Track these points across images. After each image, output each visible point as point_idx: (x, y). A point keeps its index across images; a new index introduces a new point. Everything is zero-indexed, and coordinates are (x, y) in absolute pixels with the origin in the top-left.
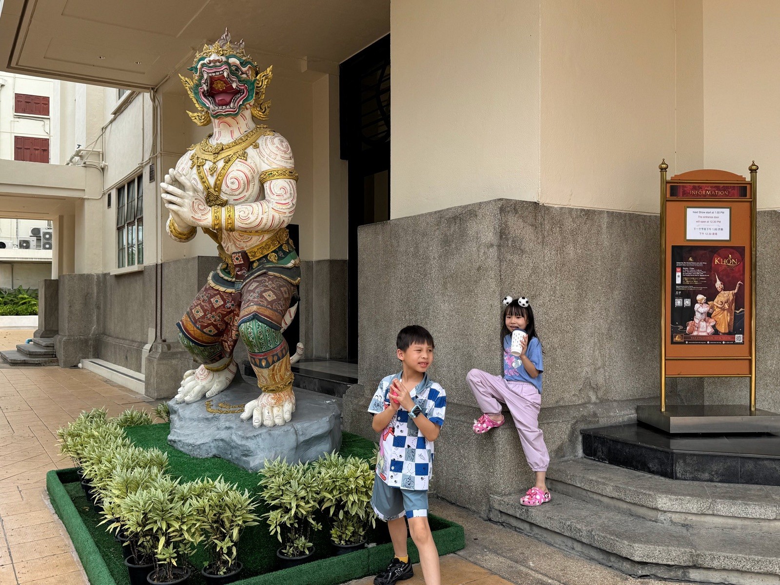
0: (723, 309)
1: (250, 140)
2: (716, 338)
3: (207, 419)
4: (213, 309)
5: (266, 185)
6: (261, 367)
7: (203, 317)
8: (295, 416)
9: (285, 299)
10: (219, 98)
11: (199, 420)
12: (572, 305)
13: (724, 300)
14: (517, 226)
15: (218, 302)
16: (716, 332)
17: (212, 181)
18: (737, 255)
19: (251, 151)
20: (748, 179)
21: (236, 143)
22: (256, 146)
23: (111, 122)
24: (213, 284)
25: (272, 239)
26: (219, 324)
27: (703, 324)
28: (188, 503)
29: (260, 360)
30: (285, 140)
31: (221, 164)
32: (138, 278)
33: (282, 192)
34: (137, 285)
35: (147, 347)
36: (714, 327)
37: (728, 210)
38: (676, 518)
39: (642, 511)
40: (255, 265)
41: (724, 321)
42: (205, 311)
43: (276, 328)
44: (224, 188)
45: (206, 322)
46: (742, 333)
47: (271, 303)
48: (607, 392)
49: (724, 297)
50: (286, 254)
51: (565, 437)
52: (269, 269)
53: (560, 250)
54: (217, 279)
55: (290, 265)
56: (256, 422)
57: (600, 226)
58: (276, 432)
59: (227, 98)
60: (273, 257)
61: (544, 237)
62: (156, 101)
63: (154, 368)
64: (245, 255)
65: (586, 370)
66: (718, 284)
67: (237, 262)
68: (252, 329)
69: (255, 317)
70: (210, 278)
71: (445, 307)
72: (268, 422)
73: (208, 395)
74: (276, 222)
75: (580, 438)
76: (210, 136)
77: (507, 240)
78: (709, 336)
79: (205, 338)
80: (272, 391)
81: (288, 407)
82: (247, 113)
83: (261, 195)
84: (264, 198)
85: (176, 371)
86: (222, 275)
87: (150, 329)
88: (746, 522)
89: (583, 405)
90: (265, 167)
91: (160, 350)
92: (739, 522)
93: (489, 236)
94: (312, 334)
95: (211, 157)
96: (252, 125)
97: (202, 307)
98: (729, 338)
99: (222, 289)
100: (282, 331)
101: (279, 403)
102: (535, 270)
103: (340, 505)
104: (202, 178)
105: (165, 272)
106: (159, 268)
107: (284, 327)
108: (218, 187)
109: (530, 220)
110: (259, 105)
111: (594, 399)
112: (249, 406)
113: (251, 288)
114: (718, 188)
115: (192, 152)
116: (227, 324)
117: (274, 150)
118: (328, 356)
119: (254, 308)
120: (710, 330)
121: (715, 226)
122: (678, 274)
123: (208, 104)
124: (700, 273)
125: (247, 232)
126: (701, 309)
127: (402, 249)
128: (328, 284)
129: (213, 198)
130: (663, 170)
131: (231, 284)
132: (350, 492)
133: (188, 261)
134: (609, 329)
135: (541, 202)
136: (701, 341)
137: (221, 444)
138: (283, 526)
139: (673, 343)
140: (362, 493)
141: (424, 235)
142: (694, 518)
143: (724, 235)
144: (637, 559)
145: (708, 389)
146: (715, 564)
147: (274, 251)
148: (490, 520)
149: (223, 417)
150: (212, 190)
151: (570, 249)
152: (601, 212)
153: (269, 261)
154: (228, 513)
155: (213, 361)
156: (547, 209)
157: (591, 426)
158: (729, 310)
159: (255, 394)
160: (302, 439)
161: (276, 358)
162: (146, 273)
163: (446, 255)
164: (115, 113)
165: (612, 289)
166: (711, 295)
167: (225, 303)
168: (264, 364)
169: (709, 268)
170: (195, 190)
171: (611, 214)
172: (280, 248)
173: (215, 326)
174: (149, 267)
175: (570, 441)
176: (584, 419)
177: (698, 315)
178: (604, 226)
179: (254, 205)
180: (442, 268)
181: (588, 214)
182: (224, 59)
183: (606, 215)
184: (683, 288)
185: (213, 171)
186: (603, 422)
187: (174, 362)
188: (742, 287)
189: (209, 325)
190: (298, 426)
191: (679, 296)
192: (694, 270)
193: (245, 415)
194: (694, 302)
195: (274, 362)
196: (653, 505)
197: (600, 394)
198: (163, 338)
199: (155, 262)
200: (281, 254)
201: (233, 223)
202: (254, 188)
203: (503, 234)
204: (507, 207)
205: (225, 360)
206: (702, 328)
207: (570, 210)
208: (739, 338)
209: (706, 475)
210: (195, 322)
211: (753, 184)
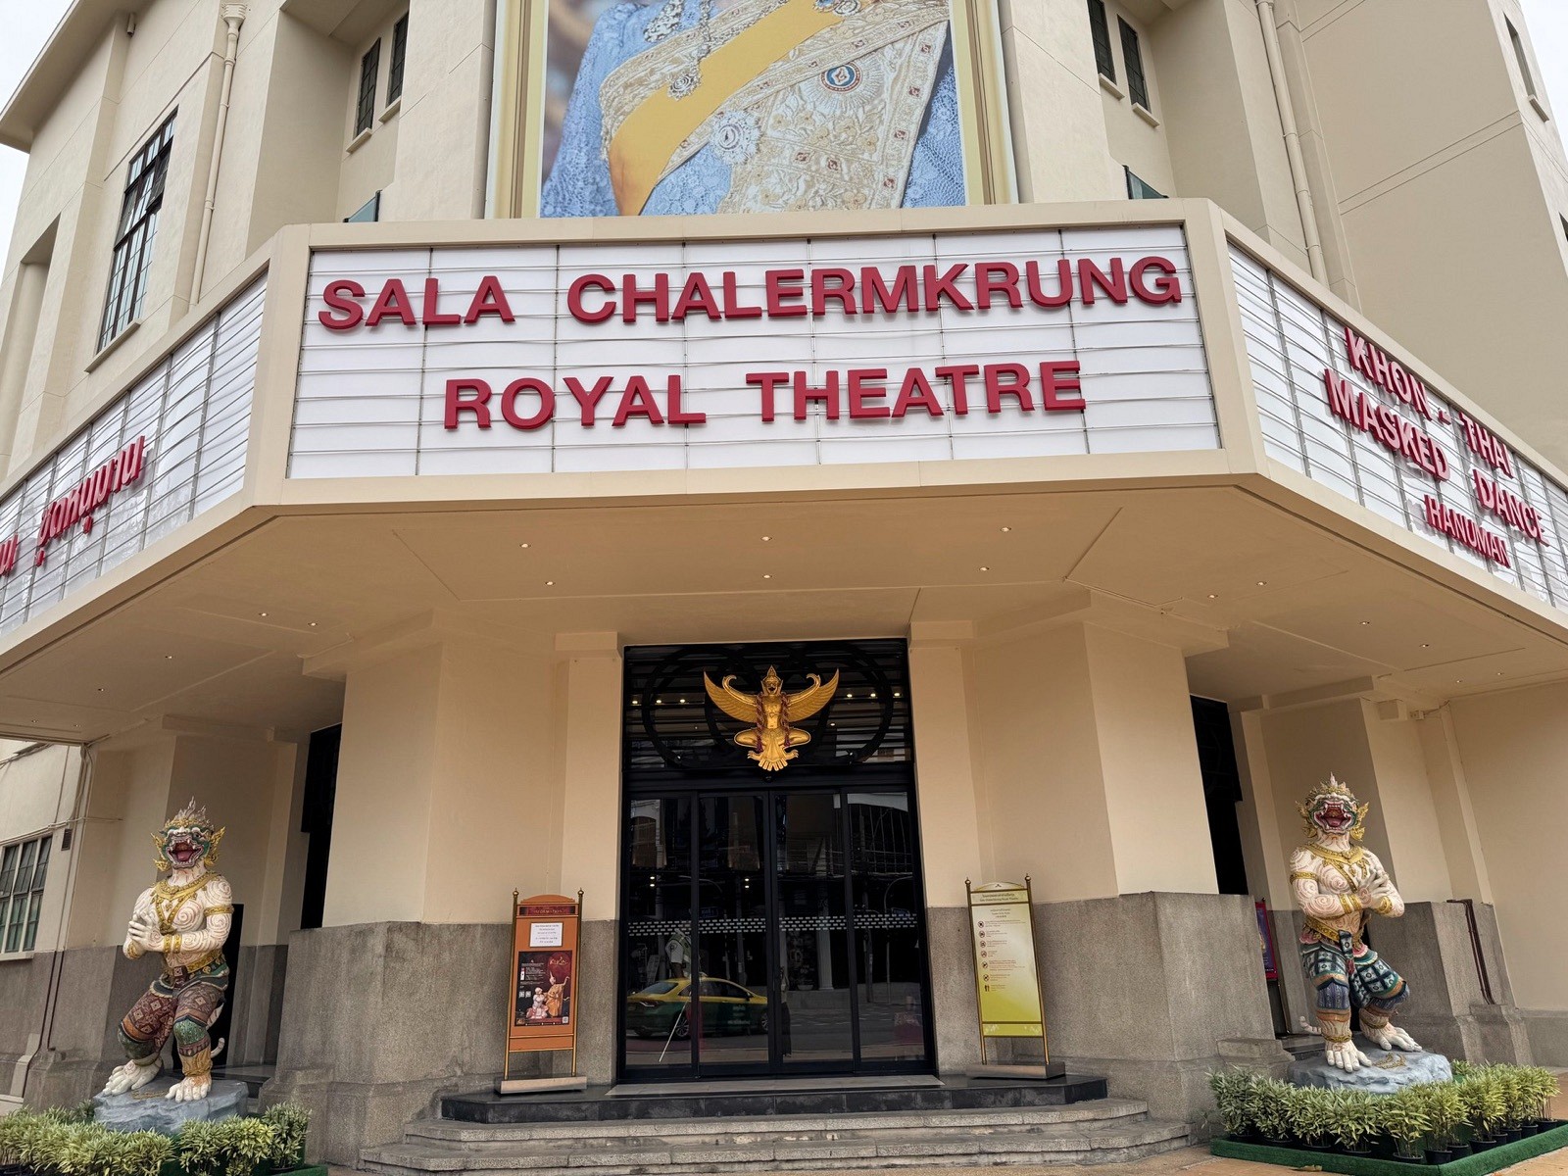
0: (554, 998)
1: (200, 883)
2: (549, 1020)
3: (134, 1104)
4: (152, 1012)
5: (209, 918)
6: (187, 1056)
7: (142, 1019)
8: (208, 1094)
9: (212, 1003)
10: (181, 857)
11: (126, 1106)
12: (444, 1000)
13: (555, 991)
14: (400, 940)
15: (156, 1006)
16: (549, 1016)
17: (166, 915)
18: (567, 957)
19: (200, 893)
20: (577, 901)
21: (189, 887)
22: (205, 889)
23: (11, 761)
24: (154, 992)
25: (208, 956)
26: (154, 1024)
27: (539, 1010)
28: (128, 1145)
29: (187, 1050)
30: (227, 883)
31: (175, 902)
32: (22, 968)
33: (220, 923)
34: (20, 978)
35: (26, 1059)
36: (547, 1012)
37: (561, 924)
38: (472, 1145)
39: (454, 1144)
40: (192, 976)
41: (555, 1007)
42: (144, 1013)
43: (202, 1025)
44: (175, 920)
45: (145, 1022)
46: (568, 1016)
47: (200, 1007)
48: (471, 1067)
49: (556, 988)
50: (217, 966)
51: (427, 1103)
52: (203, 980)
53: (437, 956)
54: (158, 988)
55: (220, 975)
56: (178, 1099)
57: (475, 936)
58: (193, 1105)
59: (187, 855)
60: (207, 970)
61: (423, 948)
62: (88, 758)
63: (40, 1083)
64: (184, 969)
65: (454, 1050)
66: (552, 980)
67: (177, 975)
68: (183, 1027)
69: (188, 1018)
70: (152, 986)
71: (348, 1003)
72: (188, 1098)
73: (133, 1088)
74: (212, 946)
75: (440, 1104)
76: (169, 877)
77: (392, 952)
78: (543, 1019)
79: (142, 1036)
80: (194, 1075)
81: (205, 1087)
82: (201, 863)
83: (203, 926)
84: (205, 927)
85: (68, 1086)
86: (162, 984)
87: (31, 1035)
88: (515, 1144)
89: (448, 1078)
90: (209, 905)
91: (52, 1060)
92: (509, 1144)
93: (380, 949)
94: (246, 1034)
95: (168, 897)
96: (204, 871)
97: (142, 1011)
98: (557, 1020)
99: (161, 995)
100: (207, 1028)
101: (198, 1084)
102: (413, 974)
103: (235, 1149)
104: (159, 913)
105: (68, 962)
106: (58, 958)
107: (209, 1024)
108: (170, 919)
109: (413, 935)
110: (211, 857)
111: (459, 1073)
112: (172, 1089)
113: (187, 995)
114: (555, 908)
115: (153, 890)
116: (161, 1024)
117: (218, 892)
118: (261, 1060)
119: (188, 1011)
120: (544, 1014)
121: (551, 936)
122: (523, 973)
123: (172, 859)
124: (539, 971)
125: (191, 952)
126: (538, 998)
127: (322, 954)
128: (271, 974)
129: (166, 929)
130: (516, 897)
131: (170, 991)
132: (243, 1138)
133: (102, 950)
134: (478, 1017)
135: (423, 922)
136: (537, 1023)
137: (147, 1119)
138: (191, 1162)
139: (516, 1025)
140: (252, 1139)
141: (339, 944)
142: (483, 1144)
143: (558, 942)
144: (431, 1169)
145: (555, 1061)
146: (477, 1167)
147: (209, 965)
148: (358, 1169)
149: (148, 1100)
150: (166, 922)
151: (446, 957)
152: (476, 925)
153: (202, 973)
154: (155, 1150)
155: (143, 1056)
156: (428, 926)
157: (451, 1094)
158: (559, 999)
159: (181, 1077)
160: (213, 1109)
161: (199, 1049)
162: (36, 964)
163: (352, 961)
164: (20, 753)
165: (482, 985)
166: (546, 988)
167: (162, 1007)
168: (189, 1053)
169: (545, 968)
170: (154, 924)
171: (484, 926)
172: (214, 962)
173: (151, 1026)
174: (43, 956)
175: (431, 1106)
176: (445, 1088)
177: (536, 1003)
178: (478, 936)
179: (197, 934)
180: (349, 972)
181: (464, 927)
182: (188, 830)
183: (480, 927)
184: (525, 983)
185: (168, 907)
186: (462, 1090)
187: (67, 1074)
188: (569, 982)
189: (146, 1025)
190: (211, 1100)
191: (522, 990)
192: (534, 969)
193: (169, 1096)
194: (533, 993)
195: (197, 1052)
196: (457, 1138)
197: (465, 1069)
198: (51, 1046)
199: (54, 949)
200: (214, 967)
201: (179, 949)
202: (199, 920)
203: (388, 948)
204: (394, 928)
205: (154, 1055)
206: (539, 1013)
207: (449, 926)
208: (565, 1020)
209: (507, 1119)
210: (135, 1023)
211: (580, 905)
